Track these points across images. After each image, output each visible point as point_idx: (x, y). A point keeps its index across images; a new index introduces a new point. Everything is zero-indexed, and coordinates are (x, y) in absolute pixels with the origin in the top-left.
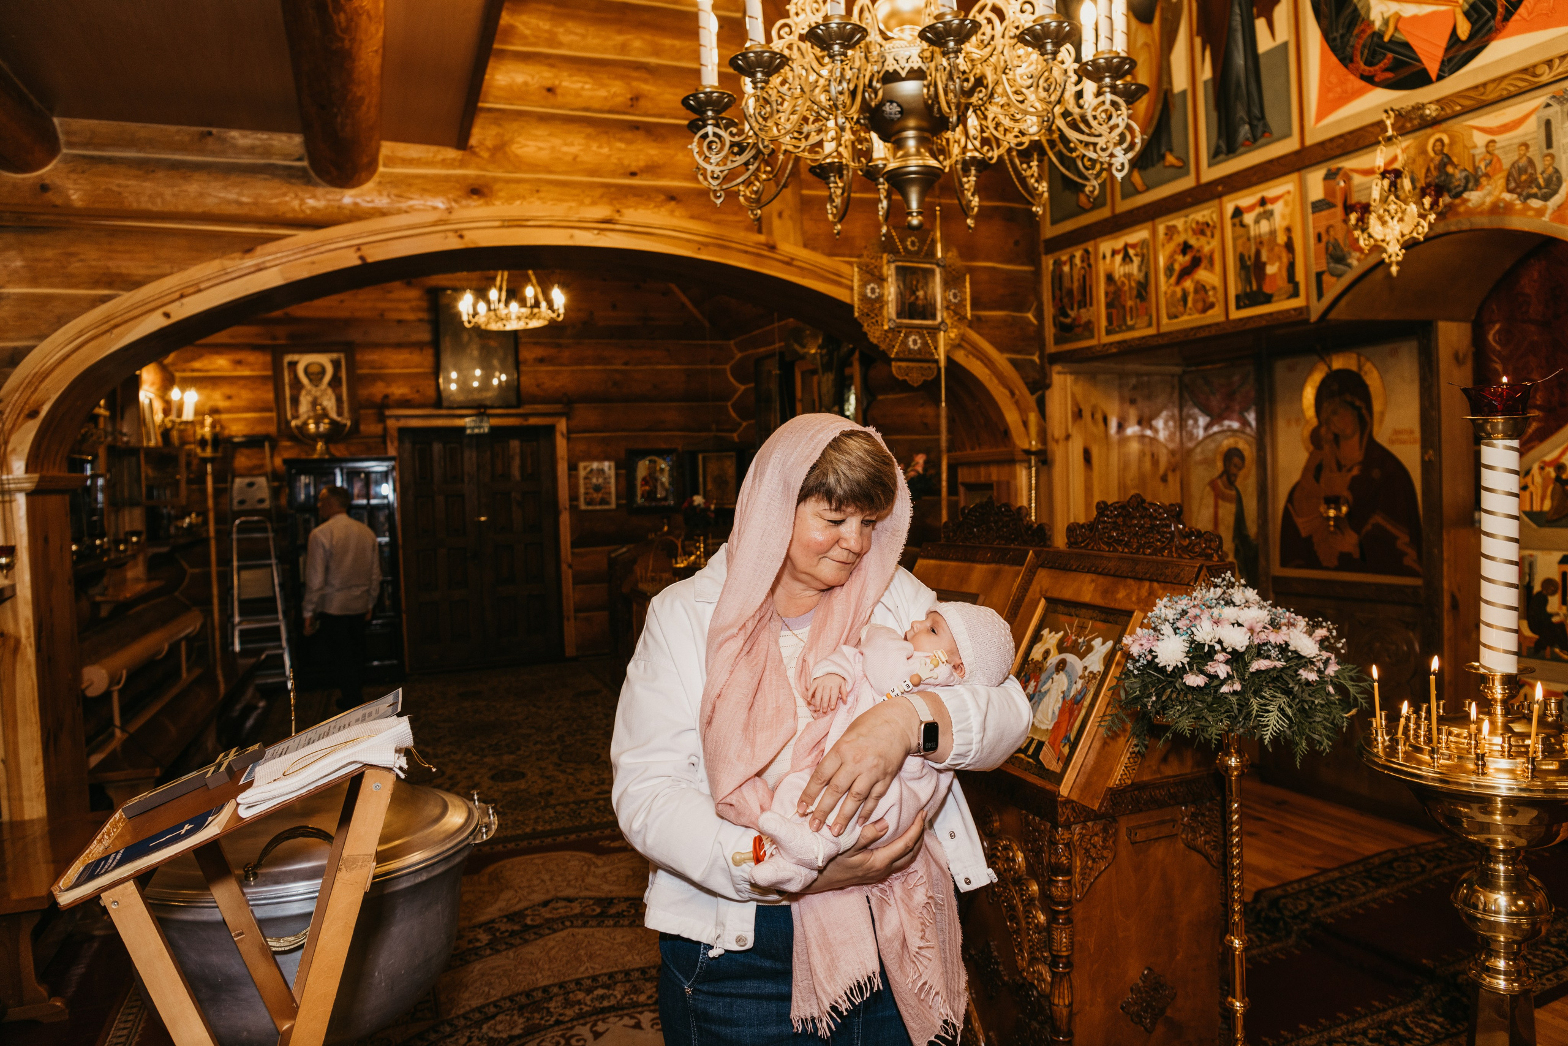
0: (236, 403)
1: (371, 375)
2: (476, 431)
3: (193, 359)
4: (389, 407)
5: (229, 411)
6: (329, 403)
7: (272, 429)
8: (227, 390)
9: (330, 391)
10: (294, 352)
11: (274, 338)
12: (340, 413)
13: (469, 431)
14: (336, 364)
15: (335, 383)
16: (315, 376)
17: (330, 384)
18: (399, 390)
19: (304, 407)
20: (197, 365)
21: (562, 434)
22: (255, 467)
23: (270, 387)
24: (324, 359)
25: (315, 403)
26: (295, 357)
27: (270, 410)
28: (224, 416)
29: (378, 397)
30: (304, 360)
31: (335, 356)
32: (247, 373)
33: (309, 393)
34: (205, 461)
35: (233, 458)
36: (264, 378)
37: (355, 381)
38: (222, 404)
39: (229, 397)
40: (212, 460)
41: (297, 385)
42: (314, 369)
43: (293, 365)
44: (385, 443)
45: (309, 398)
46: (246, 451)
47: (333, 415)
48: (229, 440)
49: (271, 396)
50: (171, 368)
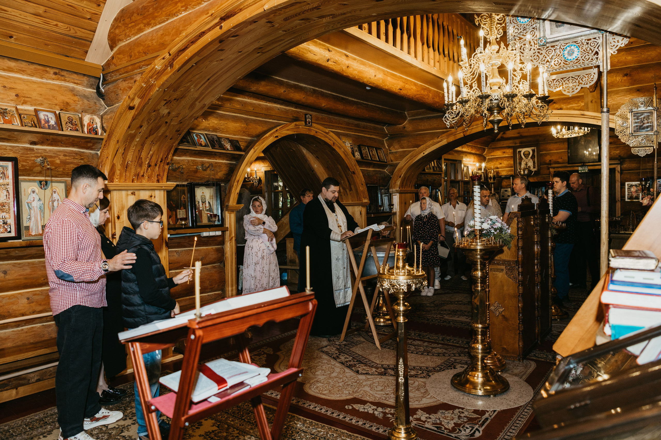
0: (503, 165)
1: (545, 153)
2: (583, 171)
3: (491, 153)
4: (550, 164)
5: (501, 168)
6: (530, 164)
7: (513, 173)
8: (500, 161)
9: (531, 160)
10: (520, 148)
11: (516, 144)
12: (534, 167)
13: (580, 172)
14: (533, 151)
15: (533, 157)
16: (526, 155)
17: (531, 158)
18: (554, 158)
19: (523, 166)
20: (492, 154)
21: (618, 172)
22: (508, 185)
23: (512, 160)
24: (530, 150)
25: (526, 164)
26: (521, 150)
27: (512, 167)
28: (500, 169)
29: (548, 161)
30: (523, 150)
31: (533, 148)
32: (507, 156)
33: (525, 161)
34: (492, 183)
35: (501, 182)
36: (511, 156)
37: (540, 156)
38: (499, 166)
39: (501, 164)
40: (494, 183)
41: (521, 158)
42: (527, 153)
43: (520, 152)
44: (549, 177)
45: (525, 163)
46: (506, 180)
47: (532, 168)
48: (500, 177)
49: (512, 162)
50: (485, 156)
